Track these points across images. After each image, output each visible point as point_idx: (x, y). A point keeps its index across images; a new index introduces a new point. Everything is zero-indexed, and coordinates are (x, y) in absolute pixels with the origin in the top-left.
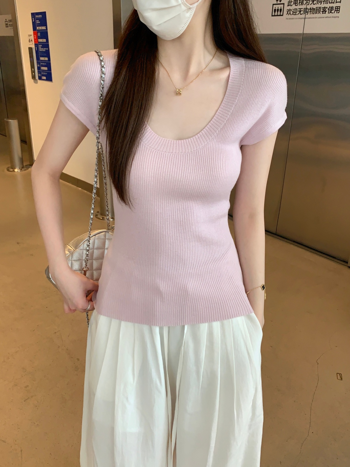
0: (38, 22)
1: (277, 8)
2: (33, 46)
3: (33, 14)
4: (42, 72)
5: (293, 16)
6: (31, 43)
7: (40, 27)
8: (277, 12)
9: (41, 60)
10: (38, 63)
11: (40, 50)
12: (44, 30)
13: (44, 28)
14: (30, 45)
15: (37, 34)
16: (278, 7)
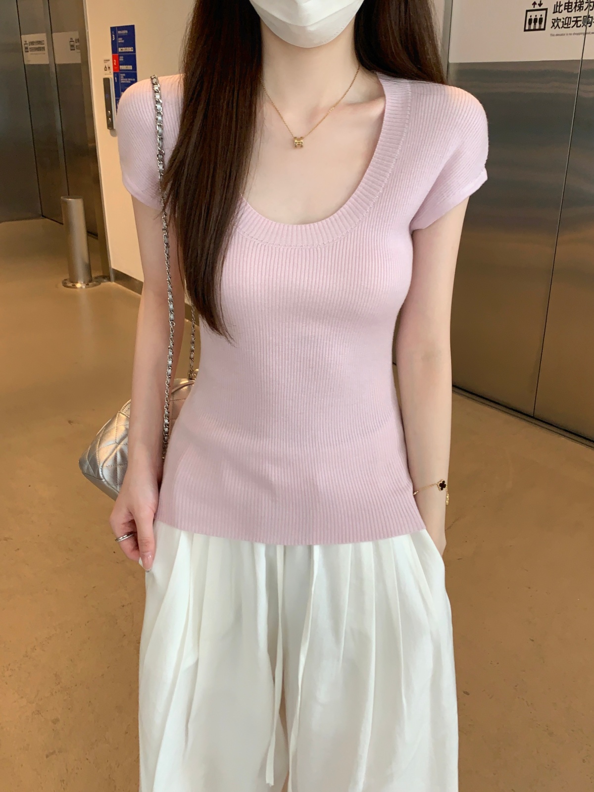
0: (121, 40)
1: (533, 18)
2: (111, 76)
3: (114, 30)
5: (564, 31)
6: (108, 72)
7: (124, 48)
8: (534, 24)
11: (123, 82)
12: (131, 52)
13: (130, 49)
14: (105, 74)
15: (119, 58)
16: (536, 16)
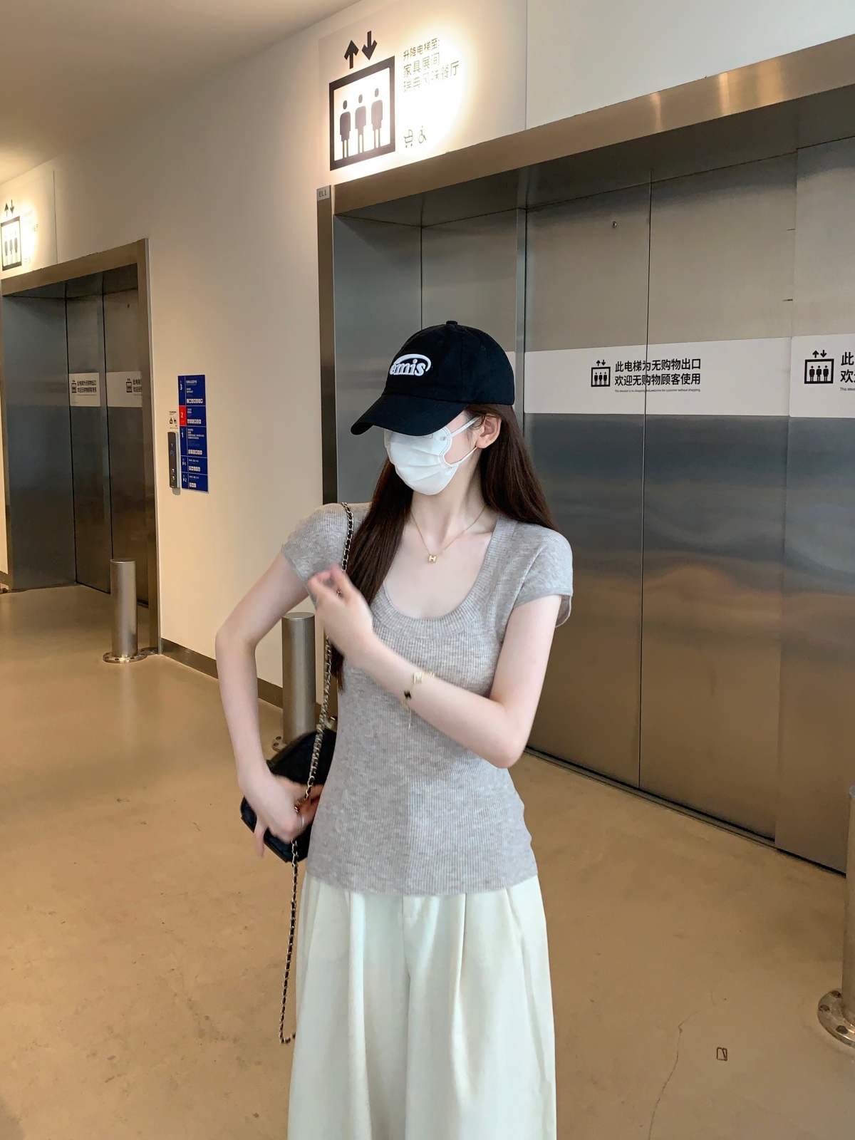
0: (189, 391)
1: (598, 375)
2: (177, 431)
3: (181, 379)
4: (190, 475)
5: (626, 388)
6: (173, 425)
7: (192, 400)
9: (191, 455)
10: (184, 459)
11: (190, 438)
12: (200, 404)
13: (200, 401)
14: (171, 428)
15: (187, 411)
16: (601, 373)
